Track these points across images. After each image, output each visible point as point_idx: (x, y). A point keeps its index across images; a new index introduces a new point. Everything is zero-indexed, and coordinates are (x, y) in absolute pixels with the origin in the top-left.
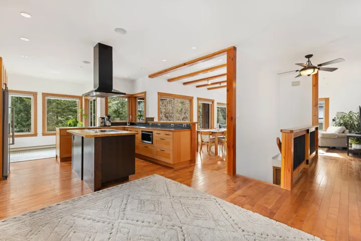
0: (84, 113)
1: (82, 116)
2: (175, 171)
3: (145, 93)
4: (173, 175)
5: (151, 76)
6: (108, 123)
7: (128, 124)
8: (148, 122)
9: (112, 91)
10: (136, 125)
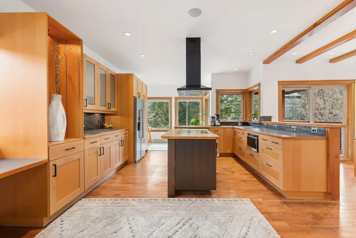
0: (204, 113)
1: (202, 115)
2: (285, 203)
3: (259, 85)
4: (274, 210)
5: (268, 61)
6: (217, 123)
7: (239, 124)
8: (262, 122)
9: (201, 87)
10: (250, 125)
